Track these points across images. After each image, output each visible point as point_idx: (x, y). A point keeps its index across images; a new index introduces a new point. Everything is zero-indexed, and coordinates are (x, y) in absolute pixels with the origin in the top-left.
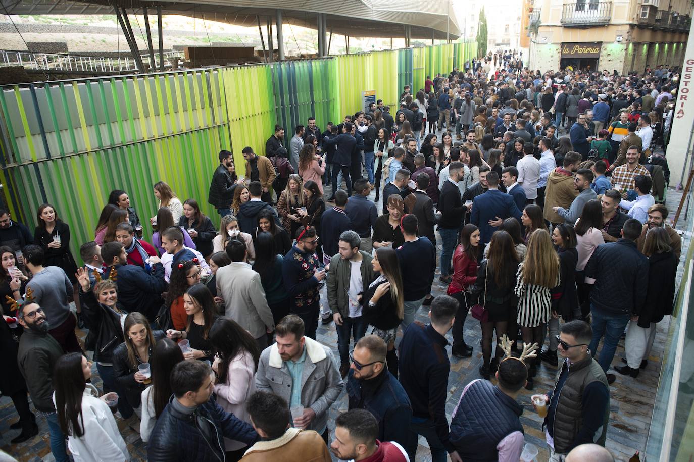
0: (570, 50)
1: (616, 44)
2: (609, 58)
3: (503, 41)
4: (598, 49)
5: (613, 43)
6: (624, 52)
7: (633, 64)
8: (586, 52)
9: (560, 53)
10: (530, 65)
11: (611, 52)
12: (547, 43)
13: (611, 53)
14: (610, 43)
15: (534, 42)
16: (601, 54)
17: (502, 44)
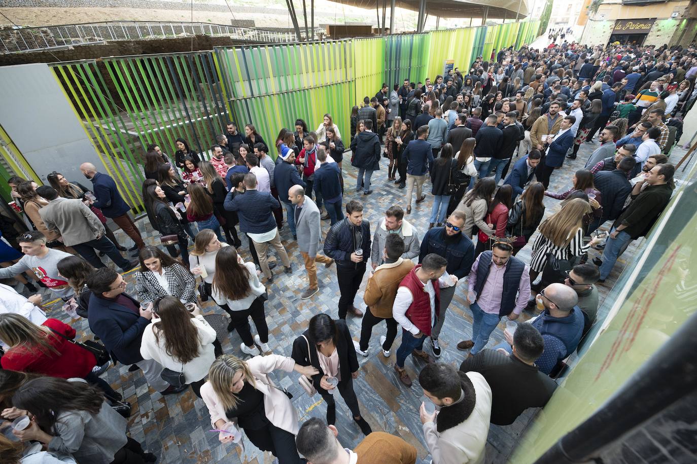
0: (622, 27)
1: (670, 19)
2: (659, 33)
3: (563, 19)
4: (650, 25)
5: (667, 19)
6: (675, 28)
7: (680, 39)
8: (638, 28)
9: (612, 30)
10: (582, 41)
11: (663, 27)
12: (603, 21)
13: (662, 29)
14: (664, 19)
15: (591, 20)
16: (652, 30)
17: (561, 23)
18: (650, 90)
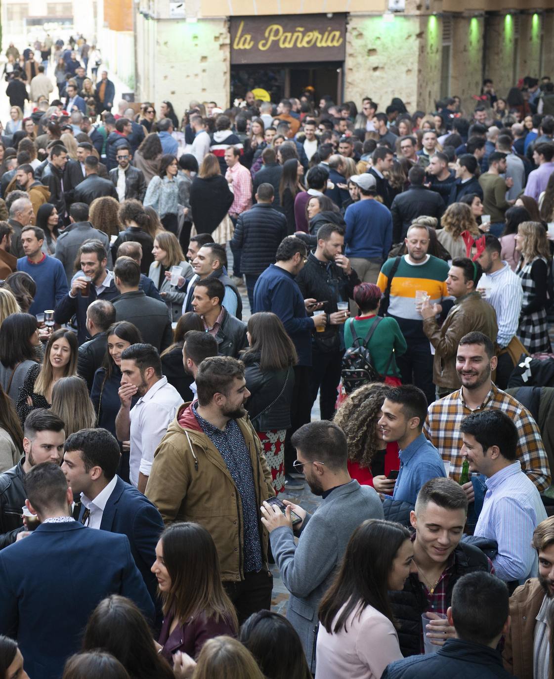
0: (255, 39)
1: (389, 17)
2: (374, 60)
3: (51, 8)
4: (338, 34)
5: (380, 16)
6: (415, 43)
7: (444, 78)
8: (304, 44)
9: (227, 50)
10: (142, 86)
11: (378, 42)
12: (184, 19)
13: (377, 45)
14: (371, 16)
15: (146, 16)
16: (349, 50)
17: (49, 20)
18: (407, 258)
